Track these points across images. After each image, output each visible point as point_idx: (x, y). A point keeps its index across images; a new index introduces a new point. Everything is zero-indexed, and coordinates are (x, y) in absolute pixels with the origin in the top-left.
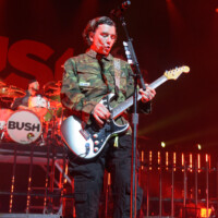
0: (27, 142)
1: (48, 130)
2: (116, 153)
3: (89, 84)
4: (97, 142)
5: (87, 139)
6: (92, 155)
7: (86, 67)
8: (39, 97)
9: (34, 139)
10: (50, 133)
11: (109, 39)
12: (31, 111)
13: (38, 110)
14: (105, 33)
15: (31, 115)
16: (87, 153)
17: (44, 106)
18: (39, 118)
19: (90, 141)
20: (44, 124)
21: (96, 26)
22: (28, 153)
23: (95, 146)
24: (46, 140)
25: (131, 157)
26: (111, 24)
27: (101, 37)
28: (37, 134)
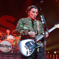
0: (7, 52)
1: (14, 47)
2: (38, 54)
3: (27, 28)
4: (31, 50)
5: (27, 49)
6: (29, 55)
7: (27, 22)
8: (11, 36)
9: (9, 51)
10: (14, 48)
11: (35, 14)
12: (8, 41)
13: (10, 40)
14: (34, 11)
15: (8, 42)
16: (27, 54)
17: (13, 39)
18: (11, 43)
19: (28, 50)
20: (13, 45)
21: (31, 9)
22: (7, 55)
23: (30, 52)
24: (13, 51)
25: (44, 55)
26: (36, 8)
27: (32, 13)
28: (10, 49)
